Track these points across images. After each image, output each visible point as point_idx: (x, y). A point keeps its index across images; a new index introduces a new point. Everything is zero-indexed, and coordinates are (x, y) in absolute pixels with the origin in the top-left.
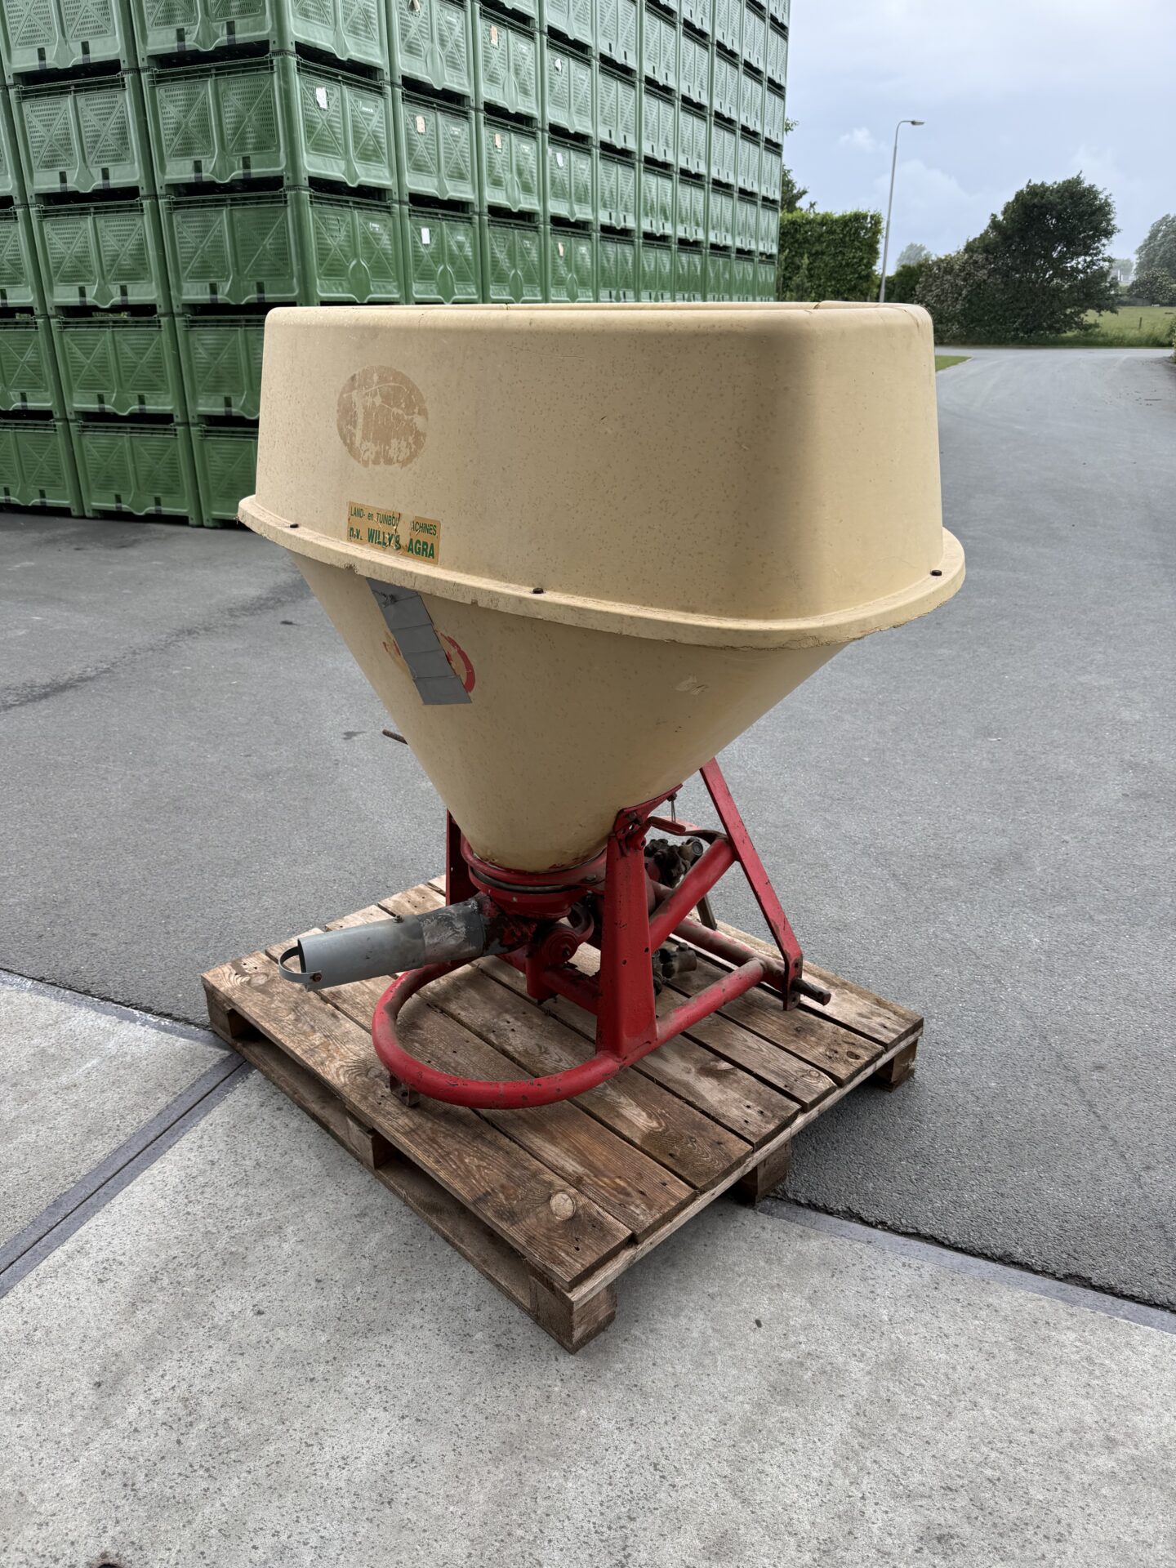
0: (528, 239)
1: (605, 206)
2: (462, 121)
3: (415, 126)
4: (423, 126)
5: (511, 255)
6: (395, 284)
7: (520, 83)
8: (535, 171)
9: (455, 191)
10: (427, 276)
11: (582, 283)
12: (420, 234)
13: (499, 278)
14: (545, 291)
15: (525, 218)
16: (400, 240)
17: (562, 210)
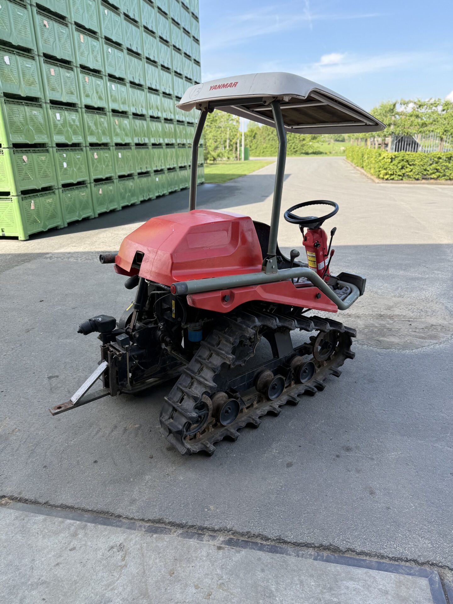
0: (102, 118)
1: (133, 105)
2: (70, 71)
3: (50, 73)
4: (54, 73)
5: (96, 124)
6: (46, 136)
7: (94, 57)
8: (103, 91)
9: (70, 99)
10: (60, 133)
11: (126, 135)
12: (55, 116)
13: (92, 134)
14: (111, 138)
15: (100, 110)
16: (47, 118)
17: (116, 107)
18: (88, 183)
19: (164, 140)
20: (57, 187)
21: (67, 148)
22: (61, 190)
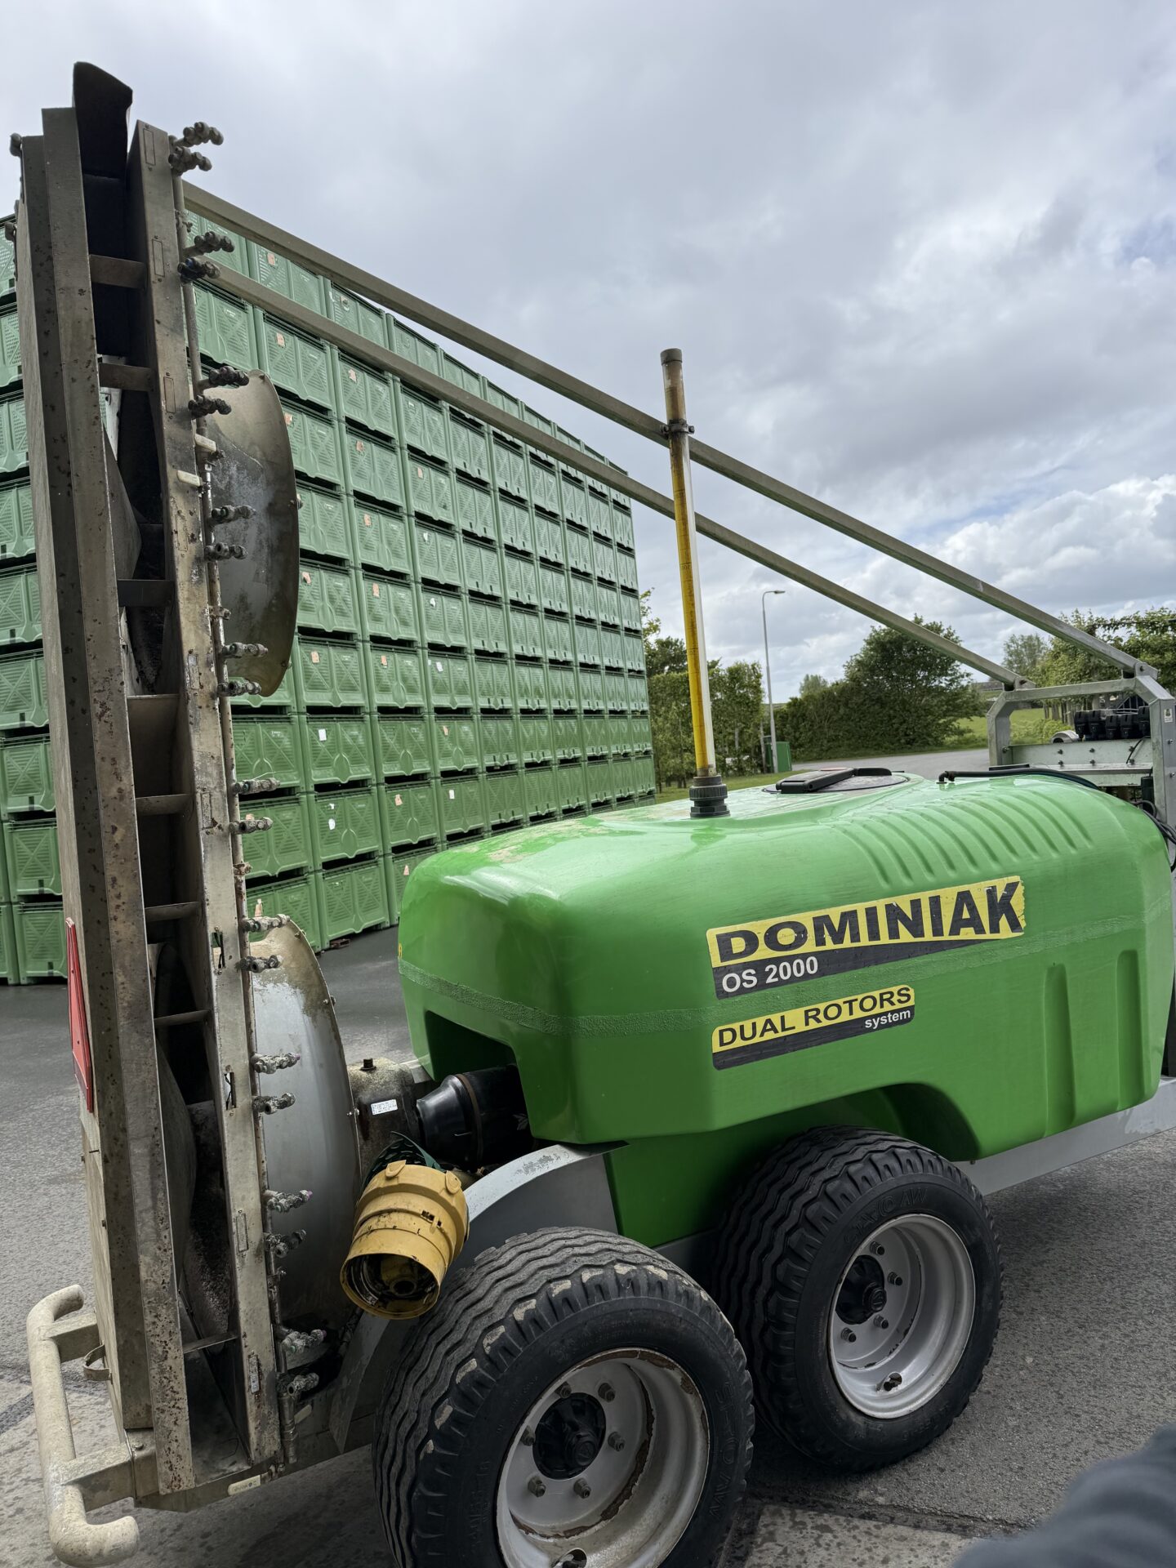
0: (414, 726)
1: (483, 694)
2: (350, 650)
3: (311, 659)
4: (318, 658)
5: (400, 740)
6: (296, 773)
7: (400, 619)
8: (418, 677)
9: (348, 700)
10: (324, 764)
11: (468, 753)
12: (317, 734)
13: (392, 758)
14: (433, 763)
15: (412, 712)
16: (299, 740)
17: (445, 702)
18: (380, 856)
19: (554, 754)
20: (313, 869)
21: (339, 791)
22: (320, 874)
